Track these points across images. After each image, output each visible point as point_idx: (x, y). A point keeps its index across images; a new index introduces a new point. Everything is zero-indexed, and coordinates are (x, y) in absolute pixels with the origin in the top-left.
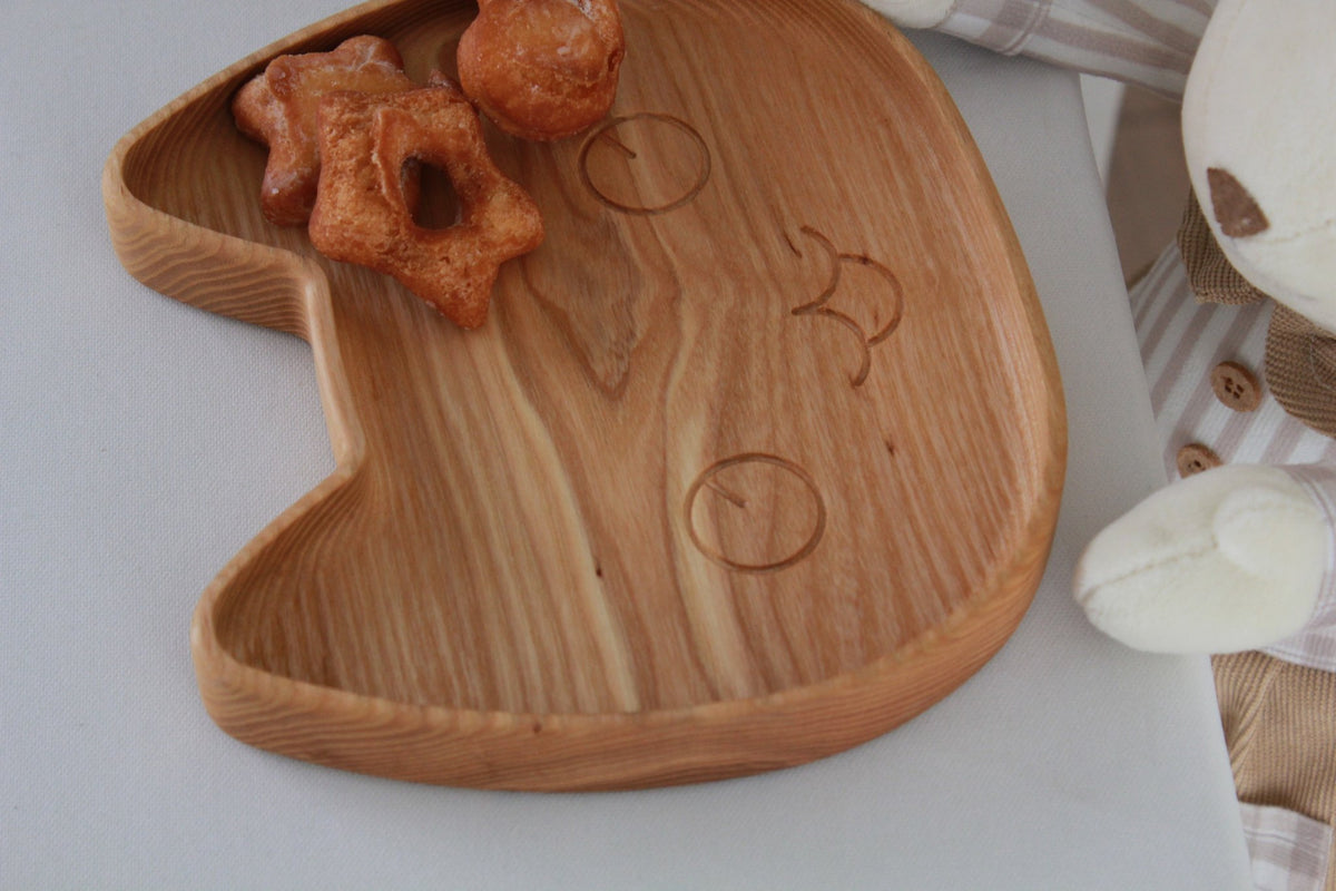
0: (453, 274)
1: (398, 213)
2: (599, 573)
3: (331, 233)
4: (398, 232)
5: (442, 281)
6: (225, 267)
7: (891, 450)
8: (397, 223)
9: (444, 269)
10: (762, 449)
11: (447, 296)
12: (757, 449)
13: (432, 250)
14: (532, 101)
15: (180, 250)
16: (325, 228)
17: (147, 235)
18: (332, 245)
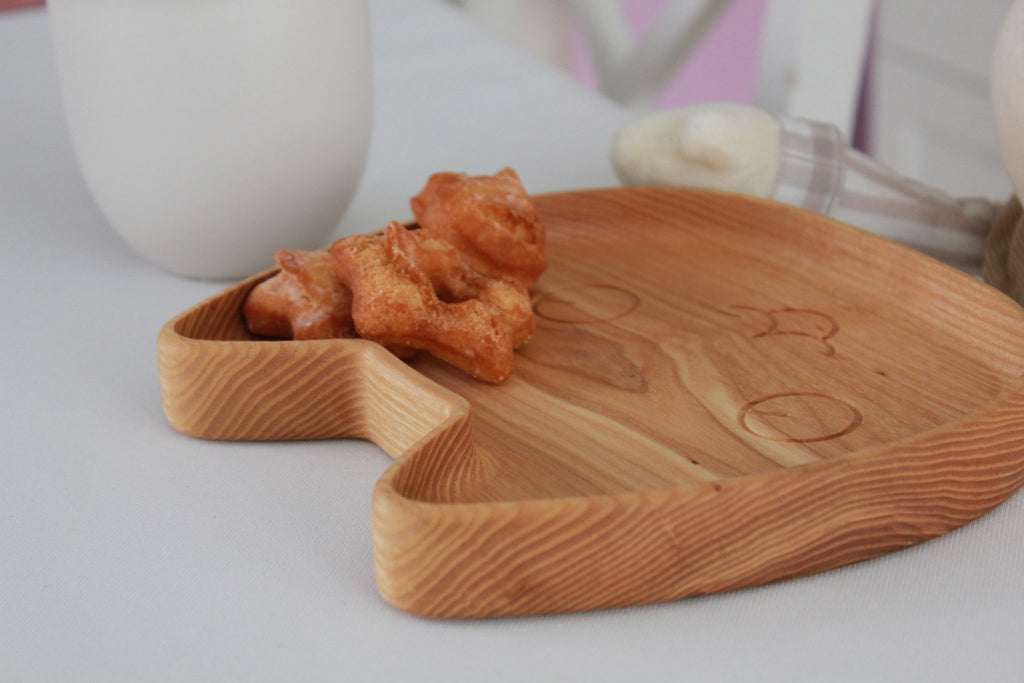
0: (484, 321)
1: (427, 285)
2: (694, 462)
3: (375, 306)
4: (430, 299)
5: (476, 328)
6: (287, 365)
7: (883, 374)
8: (427, 292)
9: (476, 318)
10: (780, 391)
11: (483, 341)
12: (775, 392)
13: (462, 310)
14: (497, 235)
15: (245, 363)
16: (369, 306)
17: (212, 360)
18: (378, 317)
